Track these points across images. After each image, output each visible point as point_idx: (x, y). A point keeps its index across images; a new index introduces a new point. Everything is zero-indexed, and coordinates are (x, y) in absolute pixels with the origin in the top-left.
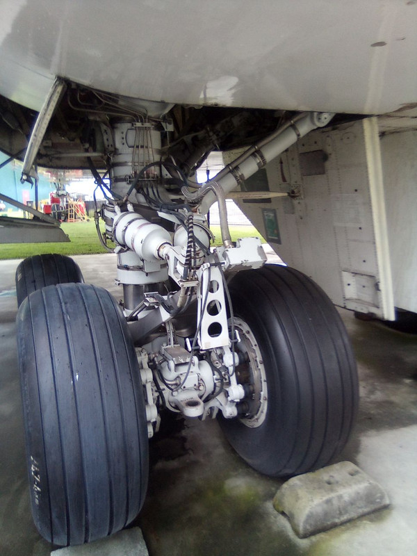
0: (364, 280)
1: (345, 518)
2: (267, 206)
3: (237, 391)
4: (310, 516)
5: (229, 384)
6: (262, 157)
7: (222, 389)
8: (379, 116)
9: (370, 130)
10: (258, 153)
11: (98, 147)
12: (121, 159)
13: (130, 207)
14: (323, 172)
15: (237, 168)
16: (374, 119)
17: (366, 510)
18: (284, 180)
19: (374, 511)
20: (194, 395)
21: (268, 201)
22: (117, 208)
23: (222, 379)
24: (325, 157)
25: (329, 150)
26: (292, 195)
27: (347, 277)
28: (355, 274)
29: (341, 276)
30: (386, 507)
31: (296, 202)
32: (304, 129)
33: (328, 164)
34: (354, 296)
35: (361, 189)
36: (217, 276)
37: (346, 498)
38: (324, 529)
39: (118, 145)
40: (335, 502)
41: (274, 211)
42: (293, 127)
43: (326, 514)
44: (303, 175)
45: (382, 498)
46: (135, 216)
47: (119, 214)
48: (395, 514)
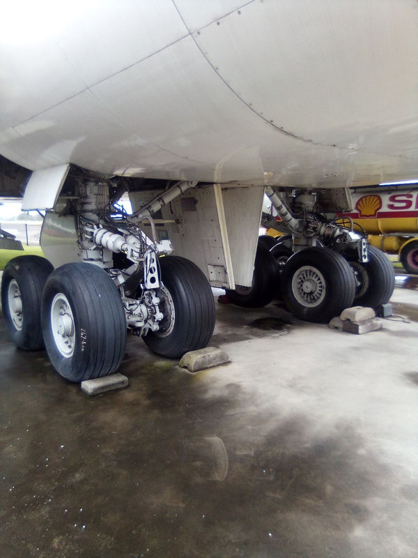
0: (219, 269)
1: (211, 365)
2: (161, 228)
3: (159, 316)
4: (196, 363)
5: (156, 313)
6: (163, 201)
7: (151, 316)
8: (221, 183)
9: (217, 190)
10: (161, 199)
11: (76, 193)
12: (88, 200)
13: (101, 226)
14: (195, 210)
15: (150, 207)
16: (219, 185)
17: (221, 363)
18: (172, 213)
19: (224, 363)
20: (139, 319)
21: (162, 225)
22: (95, 227)
23: (152, 310)
24: (195, 202)
25: (197, 198)
26: (178, 222)
27: (211, 268)
28: (215, 266)
29: (207, 268)
30: (230, 362)
31: (180, 226)
32: (184, 188)
33: (197, 205)
34: (215, 279)
35: (215, 219)
36: (154, 256)
37: (212, 356)
38: (203, 369)
39: (88, 193)
40: (207, 357)
41: (166, 231)
42: (179, 186)
43: (203, 363)
44: (183, 211)
45: (227, 358)
46: (104, 231)
47: (96, 230)
48: (233, 364)
